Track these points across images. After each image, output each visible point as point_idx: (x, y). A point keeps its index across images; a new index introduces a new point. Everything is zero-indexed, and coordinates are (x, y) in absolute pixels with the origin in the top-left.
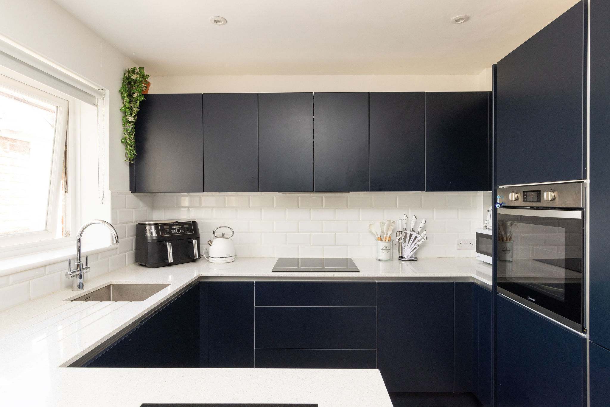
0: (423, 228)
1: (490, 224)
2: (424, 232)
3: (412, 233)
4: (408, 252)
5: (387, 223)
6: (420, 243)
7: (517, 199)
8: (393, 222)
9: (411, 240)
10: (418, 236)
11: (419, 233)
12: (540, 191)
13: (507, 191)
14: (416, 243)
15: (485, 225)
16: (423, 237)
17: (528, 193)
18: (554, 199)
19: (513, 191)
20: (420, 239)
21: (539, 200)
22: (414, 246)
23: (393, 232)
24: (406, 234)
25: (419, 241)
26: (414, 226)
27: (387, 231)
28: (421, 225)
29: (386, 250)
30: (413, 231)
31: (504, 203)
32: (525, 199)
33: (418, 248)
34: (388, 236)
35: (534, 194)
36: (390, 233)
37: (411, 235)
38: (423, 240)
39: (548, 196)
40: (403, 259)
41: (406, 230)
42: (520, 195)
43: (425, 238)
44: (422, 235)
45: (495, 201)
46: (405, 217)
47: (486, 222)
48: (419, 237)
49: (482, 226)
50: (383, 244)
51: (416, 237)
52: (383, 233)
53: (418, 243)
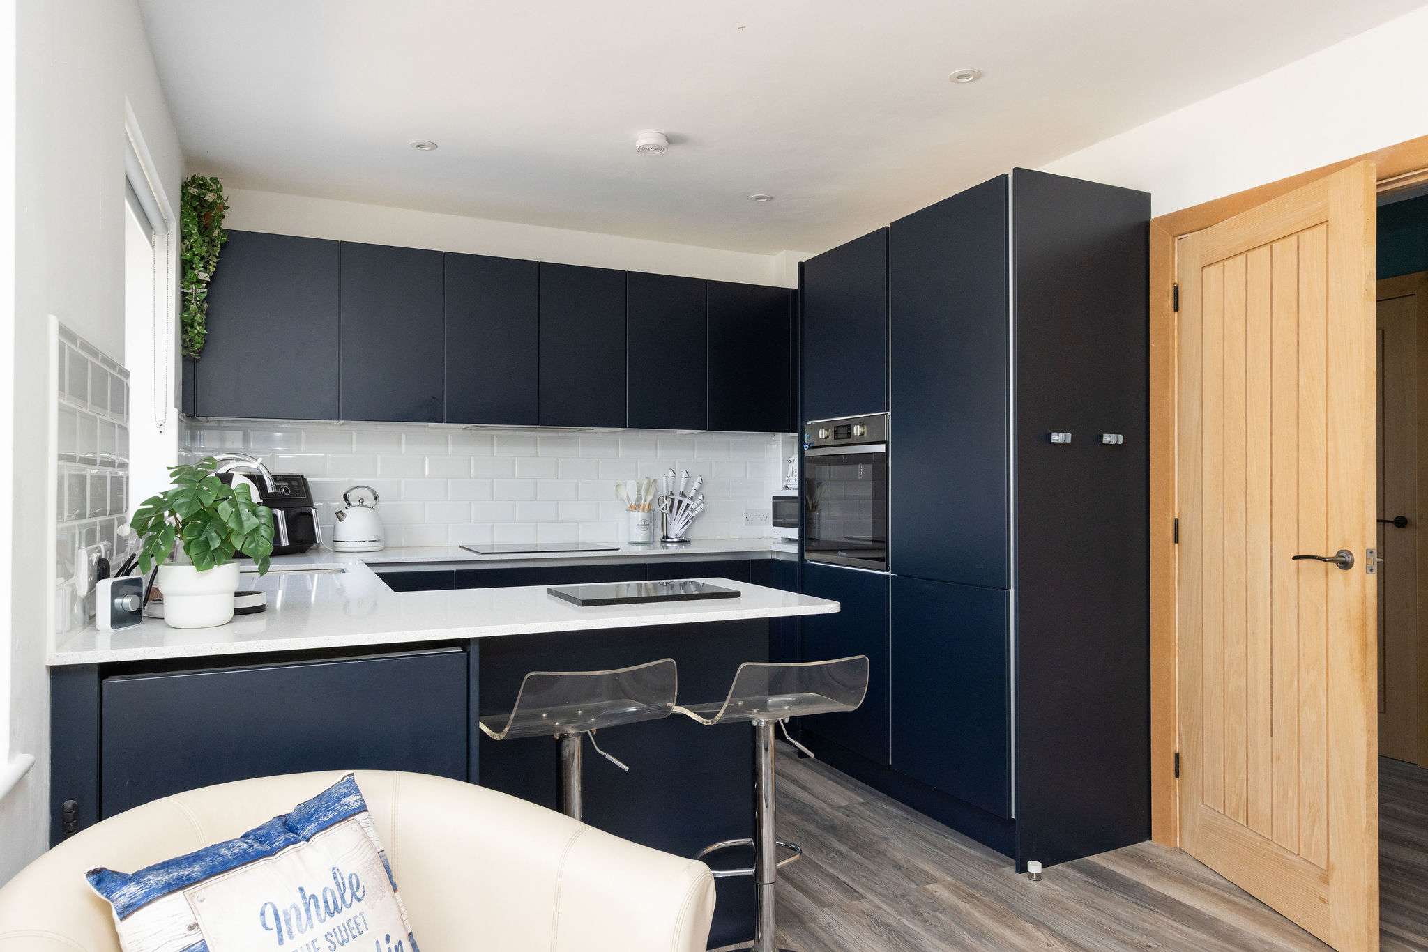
0: (698, 491)
1: (794, 481)
2: (701, 497)
3: (682, 499)
4: (676, 530)
5: (646, 481)
6: (694, 514)
7: (827, 437)
8: (655, 481)
9: (680, 510)
10: (691, 503)
11: (692, 498)
12: (850, 426)
13: (816, 428)
14: (688, 514)
15: (785, 484)
16: (698, 505)
17: (839, 428)
18: (862, 434)
19: (823, 427)
20: (693, 507)
21: (849, 435)
22: (685, 519)
23: (654, 496)
24: (673, 500)
25: (692, 510)
26: (685, 488)
27: (647, 493)
28: (696, 486)
29: (644, 525)
30: (683, 495)
31: (813, 443)
32: (836, 436)
33: (691, 521)
34: (648, 502)
35: (845, 429)
36: (650, 497)
37: (680, 502)
38: (699, 509)
39: (857, 430)
40: (668, 540)
41: (672, 494)
42: (830, 433)
43: (702, 506)
44: (698, 501)
45: (802, 442)
46: (671, 473)
47: (787, 479)
48: (693, 505)
49: (780, 486)
50: (639, 516)
51: (688, 505)
52: (639, 498)
53: (691, 514)
